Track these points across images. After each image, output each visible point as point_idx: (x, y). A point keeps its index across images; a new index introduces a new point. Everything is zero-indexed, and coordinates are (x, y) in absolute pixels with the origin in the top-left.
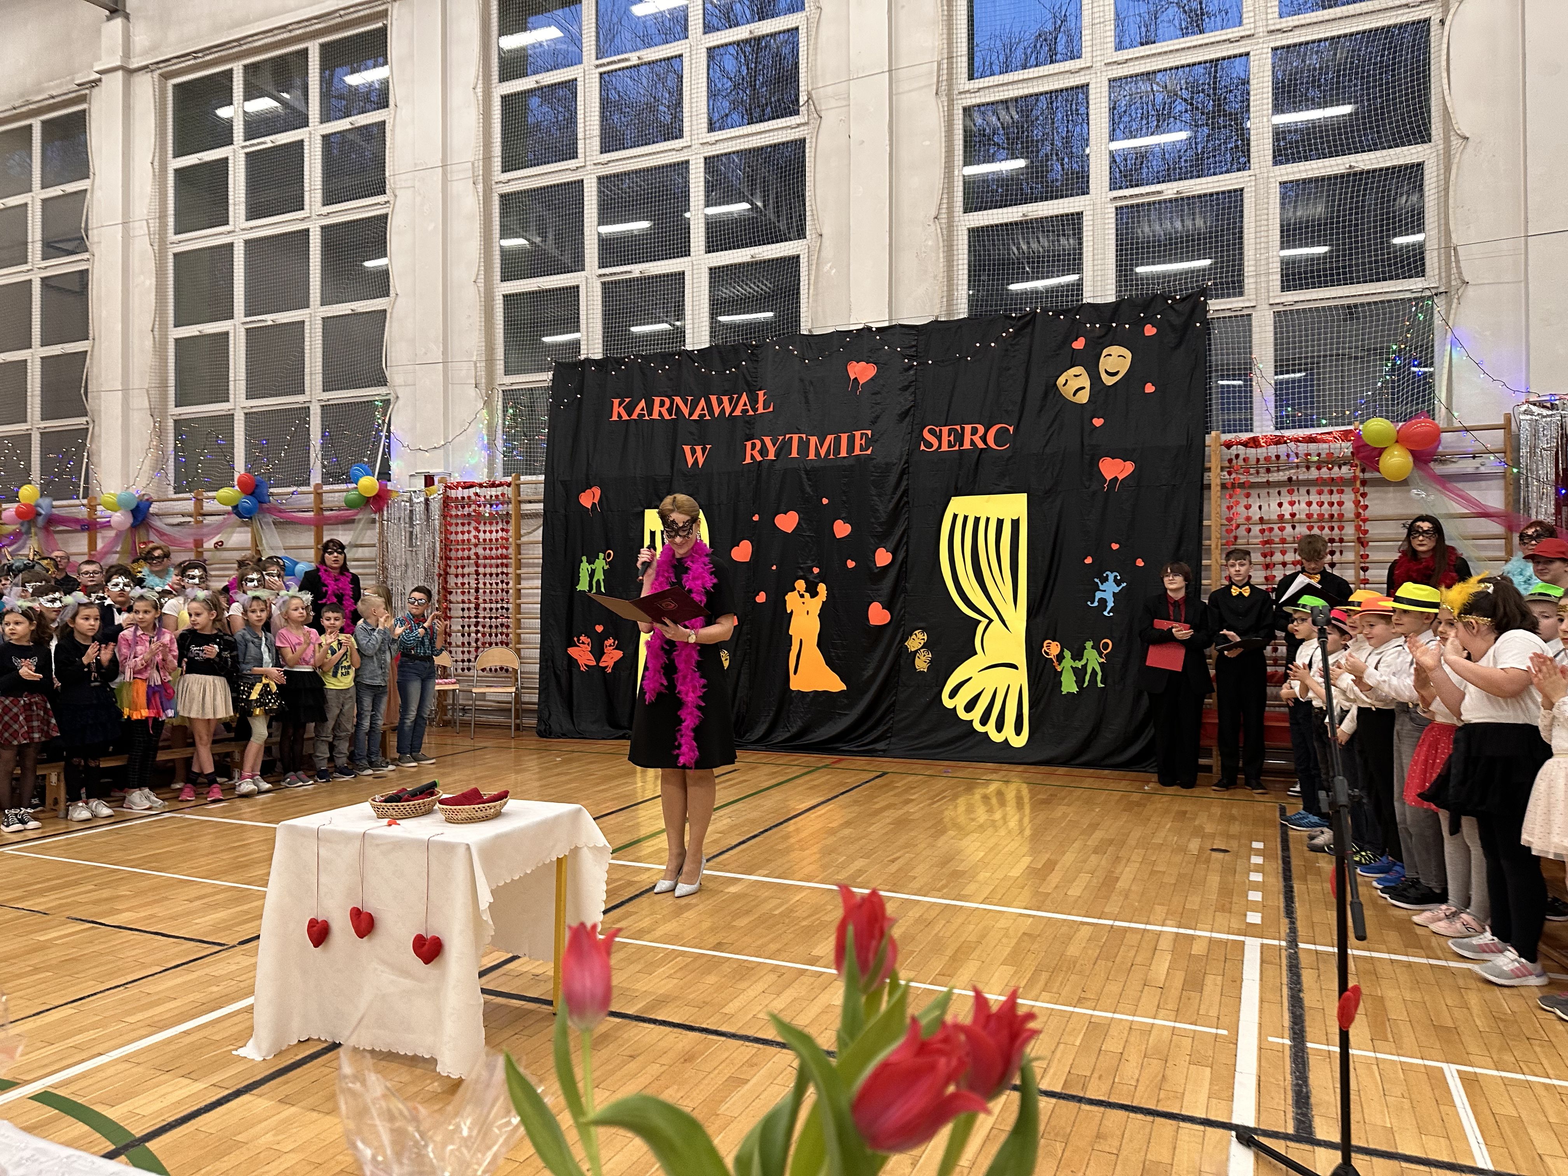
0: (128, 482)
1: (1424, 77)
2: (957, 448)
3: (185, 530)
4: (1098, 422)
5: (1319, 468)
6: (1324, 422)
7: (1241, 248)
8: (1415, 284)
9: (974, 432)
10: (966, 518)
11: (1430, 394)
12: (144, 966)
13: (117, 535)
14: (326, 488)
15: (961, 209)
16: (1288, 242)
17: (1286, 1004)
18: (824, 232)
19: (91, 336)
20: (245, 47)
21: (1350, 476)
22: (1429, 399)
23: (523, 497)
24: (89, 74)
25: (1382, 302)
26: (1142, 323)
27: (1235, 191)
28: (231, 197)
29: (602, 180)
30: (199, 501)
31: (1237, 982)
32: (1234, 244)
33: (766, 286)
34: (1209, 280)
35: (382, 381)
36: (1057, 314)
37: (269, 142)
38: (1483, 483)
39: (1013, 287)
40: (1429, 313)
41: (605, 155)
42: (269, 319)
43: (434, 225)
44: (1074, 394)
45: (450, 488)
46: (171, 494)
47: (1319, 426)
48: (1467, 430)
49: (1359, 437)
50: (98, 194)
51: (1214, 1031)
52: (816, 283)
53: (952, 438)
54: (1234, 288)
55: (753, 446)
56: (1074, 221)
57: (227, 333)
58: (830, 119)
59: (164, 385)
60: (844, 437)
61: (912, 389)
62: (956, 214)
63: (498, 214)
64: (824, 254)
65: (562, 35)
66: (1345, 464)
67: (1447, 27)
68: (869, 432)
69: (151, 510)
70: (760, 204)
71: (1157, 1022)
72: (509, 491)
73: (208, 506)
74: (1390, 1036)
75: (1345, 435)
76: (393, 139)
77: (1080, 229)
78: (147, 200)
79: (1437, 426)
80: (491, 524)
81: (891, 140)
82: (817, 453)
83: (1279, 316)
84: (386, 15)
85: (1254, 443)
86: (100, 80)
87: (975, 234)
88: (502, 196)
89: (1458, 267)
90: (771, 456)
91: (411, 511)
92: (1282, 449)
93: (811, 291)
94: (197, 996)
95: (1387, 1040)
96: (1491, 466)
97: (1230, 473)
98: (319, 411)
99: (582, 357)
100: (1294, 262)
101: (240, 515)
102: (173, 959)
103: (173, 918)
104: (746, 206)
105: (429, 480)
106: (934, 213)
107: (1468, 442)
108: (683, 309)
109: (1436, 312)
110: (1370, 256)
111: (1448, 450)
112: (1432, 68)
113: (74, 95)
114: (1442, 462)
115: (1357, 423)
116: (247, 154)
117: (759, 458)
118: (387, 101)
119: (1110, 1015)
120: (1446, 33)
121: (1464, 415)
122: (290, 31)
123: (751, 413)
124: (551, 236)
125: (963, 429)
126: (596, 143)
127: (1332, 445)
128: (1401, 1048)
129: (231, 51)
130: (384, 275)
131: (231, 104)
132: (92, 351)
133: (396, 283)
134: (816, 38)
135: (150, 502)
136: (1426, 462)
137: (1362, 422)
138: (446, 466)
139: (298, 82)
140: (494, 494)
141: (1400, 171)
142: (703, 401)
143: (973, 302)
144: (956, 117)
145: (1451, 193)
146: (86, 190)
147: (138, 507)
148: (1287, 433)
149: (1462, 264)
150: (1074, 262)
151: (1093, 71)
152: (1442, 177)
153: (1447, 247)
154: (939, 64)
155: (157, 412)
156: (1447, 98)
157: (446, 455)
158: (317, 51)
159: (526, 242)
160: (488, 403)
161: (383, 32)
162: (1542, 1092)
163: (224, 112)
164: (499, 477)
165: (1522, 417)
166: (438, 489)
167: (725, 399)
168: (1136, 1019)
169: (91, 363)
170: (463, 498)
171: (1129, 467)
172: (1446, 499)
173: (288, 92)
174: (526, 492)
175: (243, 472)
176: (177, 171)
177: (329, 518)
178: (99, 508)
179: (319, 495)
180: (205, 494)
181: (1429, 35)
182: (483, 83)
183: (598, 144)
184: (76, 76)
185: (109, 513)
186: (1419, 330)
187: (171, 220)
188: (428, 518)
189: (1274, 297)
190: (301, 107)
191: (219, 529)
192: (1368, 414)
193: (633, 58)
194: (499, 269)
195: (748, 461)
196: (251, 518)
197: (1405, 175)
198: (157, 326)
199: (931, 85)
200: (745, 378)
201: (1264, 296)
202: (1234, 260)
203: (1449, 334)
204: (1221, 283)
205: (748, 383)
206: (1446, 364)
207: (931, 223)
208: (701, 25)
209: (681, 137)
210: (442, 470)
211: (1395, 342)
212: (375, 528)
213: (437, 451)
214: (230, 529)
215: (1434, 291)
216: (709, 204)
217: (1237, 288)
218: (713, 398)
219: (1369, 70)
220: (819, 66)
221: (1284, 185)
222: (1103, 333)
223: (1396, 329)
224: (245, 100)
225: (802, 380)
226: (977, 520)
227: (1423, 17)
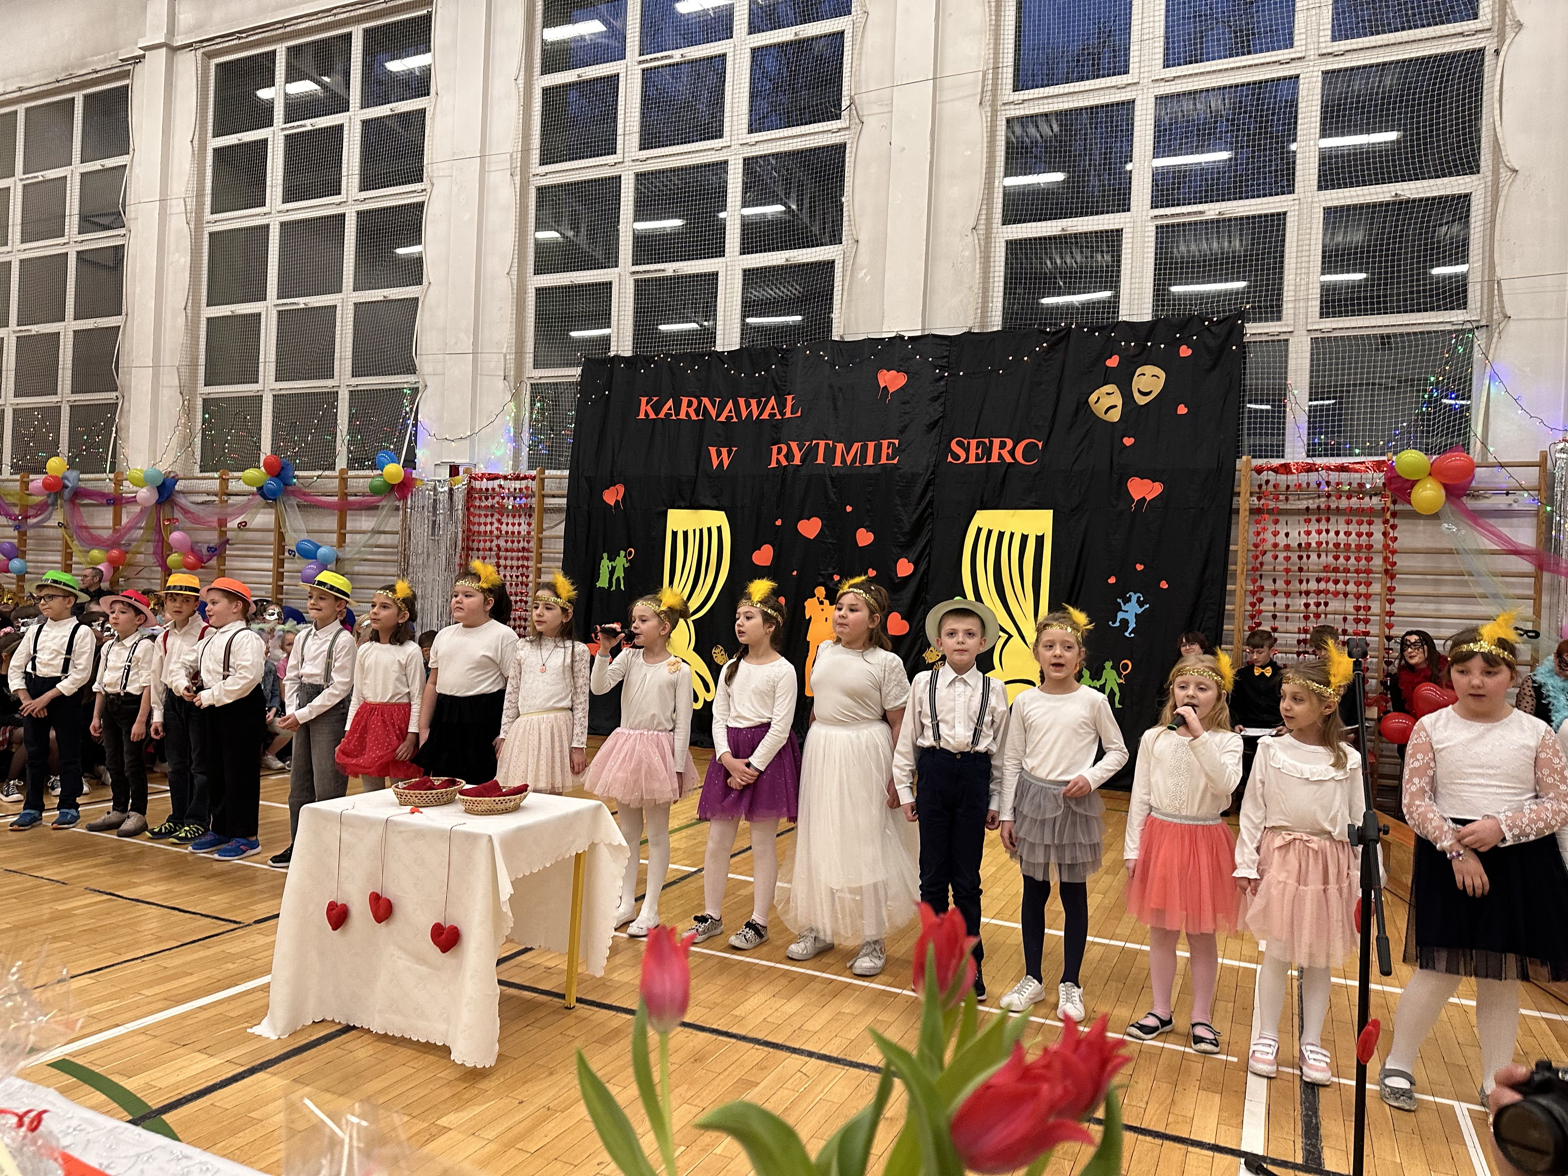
0: (155, 459)
1: (1476, 107)
2: (984, 461)
3: (209, 509)
4: (1128, 441)
5: (1349, 498)
6: (1357, 451)
7: (1281, 273)
8: (1456, 316)
9: (1003, 445)
10: (990, 532)
11: (1465, 428)
12: (160, 940)
13: (141, 511)
14: (351, 473)
15: (1000, 221)
16: (1330, 267)
18: (860, 238)
19: (124, 311)
20: (288, 29)
21: (1380, 507)
22: (1465, 433)
23: (547, 491)
24: (133, 51)
25: (1422, 333)
26: (1178, 343)
27: (1278, 215)
28: (268, 179)
29: (640, 177)
30: (224, 481)
32: (1274, 268)
33: (798, 291)
34: (1248, 303)
35: (411, 369)
36: (1092, 330)
37: (309, 124)
38: (1515, 520)
39: (1046, 301)
40: (1469, 346)
41: (644, 152)
42: (302, 302)
43: (470, 215)
44: (1106, 412)
45: (475, 479)
46: (197, 472)
47: (1351, 455)
48: (1501, 466)
49: (1391, 468)
50: (137, 170)
52: (850, 289)
53: (980, 451)
54: (1272, 312)
55: (779, 451)
56: (1113, 238)
57: (259, 314)
58: (871, 124)
59: (194, 364)
60: (871, 445)
61: (942, 400)
62: (995, 226)
63: (534, 207)
64: (859, 260)
65: (604, 29)
66: (1376, 495)
67: (1501, 58)
68: (896, 442)
69: (177, 488)
70: (793, 207)
72: (533, 485)
73: (233, 486)
75: (1378, 466)
76: (432, 127)
77: (1119, 246)
78: (185, 179)
79: (1471, 461)
80: (514, 516)
81: (932, 148)
82: (844, 460)
83: (1317, 343)
84: (431, 3)
85: (1285, 469)
86: (144, 56)
87: (1013, 246)
88: (539, 189)
89: (1501, 301)
90: (797, 461)
91: (435, 500)
92: (1313, 477)
93: (845, 297)
94: (214, 972)
96: (1525, 503)
97: (1259, 499)
98: (347, 396)
99: (612, 354)
100: (1334, 289)
101: (265, 497)
102: (189, 935)
103: (190, 894)
104: (780, 208)
105: (454, 470)
106: (972, 224)
107: (1502, 478)
108: (715, 310)
109: (1476, 345)
110: (1412, 286)
111: (1482, 486)
112: (1485, 98)
113: (116, 70)
114: (1475, 497)
115: (1390, 454)
116: (286, 136)
117: (785, 463)
118: (429, 89)
120: (1500, 64)
121: (1498, 451)
122: (334, 15)
123: (778, 417)
124: (584, 231)
125: (991, 442)
126: (635, 139)
127: (1364, 475)
129: (274, 33)
130: (418, 262)
131: (273, 85)
132: (125, 327)
133: (430, 271)
134: (862, 43)
135: (175, 480)
136: (1459, 497)
137: (1395, 453)
138: (472, 457)
139: (339, 67)
140: (518, 486)
141: (1446, 202)
142: (731, 403)
143: (1006, 316)
144: (999, 128)
145: (1498, 227)
146: (125, 166)
147: (164, 483)
148: (1319, 461)
149: (1505, 298)
150: (1111, 279)
151: (1139, 87)
152: (1489, 209)
153: (1491, 281)
154: (984, 74)
155: (186, 390)
156: (1498, 130)
157: (472, 446)
158: (361, 36)
159: (559, 236)
160: (516, 396)
161: (427, 21)
163: (264, 94)
164: (524, 470)
165: (1558, 455)
166: (463, 478)
167: (753, 402)
169: (123, 339)
170: (487, 490)
171: (1158, 488)
172: (1476, 535)
173: (329, 77)
174: (550, 486)
175: (269, 453)
176: (216, 150)
177: (353, 503)
178: (126, 483)
179: (343, 480)
180: (231, 474)
181: (1483, 65)
182: (525, 75)
183: (638, 140)
184: (120, 51)
185: (135, 489)
186: (1457, 363)
187: (208, 200)
188: (451, 508)
189: (1313, 323)
190: (341, 91)
191: (243, 509)
192: (1402, 445)
193: (677, 56)
194: (532, 262)
195: (773, 465)
196: (275, 500)
197: (1451, 206)
198: (190, 304)
199: (975, 95)
200: (774, 381)
201: (1302, 322)
202: (1274, 284)
203: (1488, 368)
204: (1260, 307)
205: (776, 387)
206: (1484, 399)
207: (969, 233)
208: (746, 25)
209: (721, 136)
210: (467, 461)
211: (1433, 374)
212: (398, 516)
213: (463, 441)
214: (254, 510)
215: (1475, 324)
216: (745, 205)
217: (1274, 311)
218: (742, 401)
219: (1420, 98)
220: (863, 72)
221: (1328, 210)
222: (1137, 352)
223: (1435, 360)
224: (287, 82)
225: (831, 386)
226: (1001, 535)
227: (1477, 46)
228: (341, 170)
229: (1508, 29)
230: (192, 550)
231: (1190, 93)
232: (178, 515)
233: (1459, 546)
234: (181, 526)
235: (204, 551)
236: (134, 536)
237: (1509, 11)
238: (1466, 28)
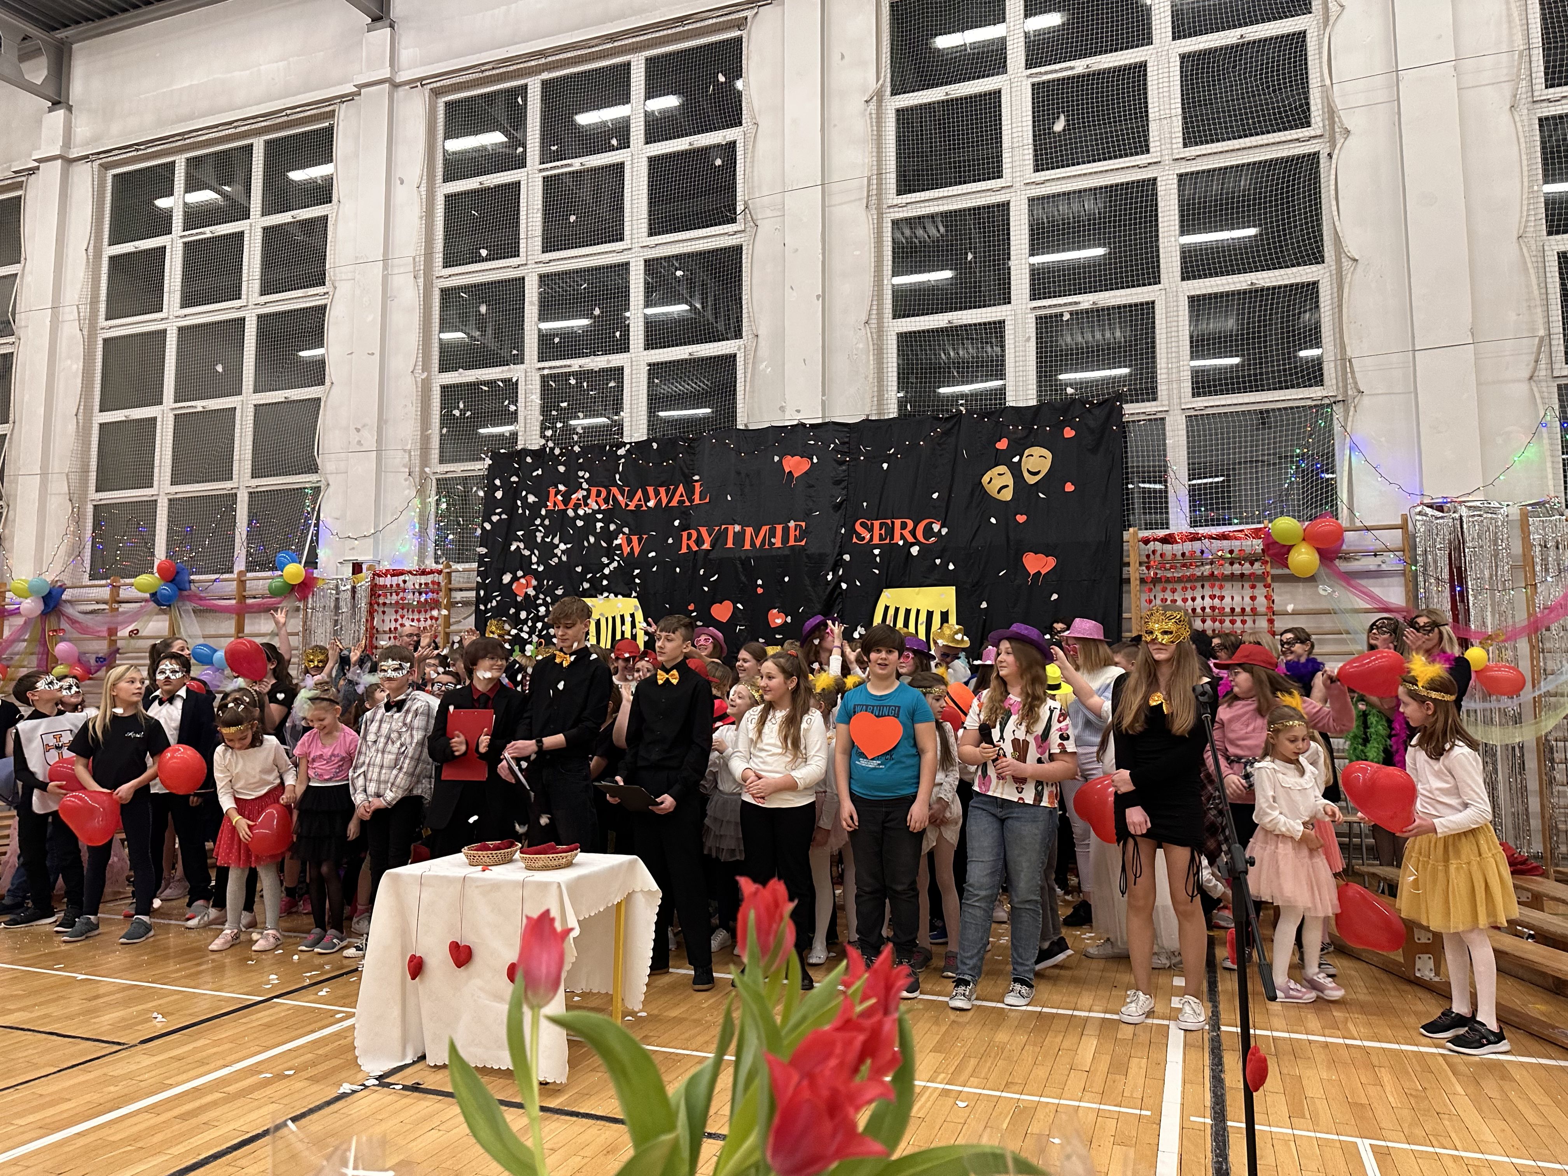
0: (41, 568)
1: (1316, 204)
2: (887, 541)
3: (99, 618)
4: (1021, 519)
5: (1232, 564)
6: (1236, 521)
7: (1154, 357)
8: (1315, 392)
9: (904, 526)
10: (897, 610)
11: (1332, 495)
12: (37, 1067)
13: (25, 622)
14: (249, 575)
15: (891, 316)
16: (1197, 351)
17: (1208, 1085)
18: (759, 333)
19: (11, 419)
20: (188, 141)
21: (1260, 572)
22: (1332, 501)
23: (454, 584)
24: (26, 163)
25: (1286, 409)
26: (1060, 426)
27: (1147, 303)
28: (166, 286)
29: (544, 279)
30: (115, 588)
31: (1162, 1064)
32: (1147, 353)
33: (704, 384)
34: (1124, 386)
35: (313, 468)
36: (982, 416)
37: (208, 232)
38: (1385, 580)
39: (942, 390)
40: (1329, 420)
41: (547, 255)
42: (199, 405)
43: (373, 316)
44: (999, 492)
45: (379, 576)
46: (86, 580)
47: (1230, 524)
48: (1368, 529)
49: (1268, 535)
50: (28, 279)
51: (1138, 1112)
52: (752, 381)
53: (883, 532)
54: (1148, 394)
55: (689, 537)
56: (997, 328)
57: (155, 419)
58: (765, 227)
59: (85, 471)
60: (779, 528)
61: (844, 484)
62: (885, 320)
63: (438, 308)
64: (760, 353)
65: (506, 139)
66: (1256, 560)
67: (1334, 161)
68: (803, 524)
69: (64, 597)
70: (698, 306)
71: (1082, 1104)
72: (440, 578)
73: (124, 594)
74: (1307, 1113)
75: (1256, 533)
76: (335, 233)
77: (1002, 337)
78: (79, 286)
79: (1340, 526)
80: (419, 612)
81: (824, 249)
82: (753, 544)
83: (1191, 421)
84: (333, 116)
85: (1168, 540)
86: (38, 168)
87: (904, 338)
88: (442, 290)
89: (1354, 378)
90: (706, 546)
91: (337, 599)
92: (1197, 545)
93: (747, 388)
94: (94, 1097)
95: (1303, 1117)
96: (1391, 562)
97: (1148, 568)
98: (246, 499)
99: (519, 447)
100: (1203, 371)
101: (159, 604)
102: (68, 1060)
103: (70, 1017)
104: (685, 307)
105: (357, 568)
106: (864, 318)
107: (1369, 541)
108: (622, 403)
109: (1335, 419)
110: (1273, 366)
111: (1352, 548)
112: (1323, 196)
113: (9, 181)
114: (1346, 559)
115: (1266, 522)
116: (185, 243)
117: (695, 548)
118: (331, 197)
119: (1037, 1099)
120: (1334, 166)
121: (1367, 514)
122: (235, 127)
123: (687, 504)
124: (490, 331)
125: (893, 523)
126: (538, 242)
127: (1244, 543)
128: (1318, 1125)
129: (174, 145)
130: (320, 366)
131: (172, 195)
132: (11, 435)
133: (332, 371)
134: (753, 152)
135: (63, 589)
136: (1332, 560)
137: (1271, 521)
138: (376, 553)
139: (240, 175)
140: (423, 581)
141: (1297, 289)
142: (640, 492)
143: (901, 404)
144: (885, 230)
145: (1345, 310)
146: (16, 275)
147: (50, 593)
148: (1201, 531)
149: (1357, 375)
150: (997, 369)
151: (1012, 190)
152: (1336, 295)
153: (1343, 359)
154: (869, 179)
155: (76, 498)
156: (1337, 224)
157: (376, 543)
158: (262, 147)
159: (464, 335)
160: (421, 492)
161: (329, 132)
162: (1450, 1164)
163: (162, 203)
164: (430, 564)
165: (1419, 518)
166: (366, 575)
167: (662, 490)
168: (1062, 1102)
169: (10, 446)
170: (391, 586)
171: (1051, 562)
172: (1351, 595)
173: (229, 186)
174: (457, 580)
175: (163, 558)
176: (111, 258)
177: (252, 606)
178: (8, 594)
179: (242, 583)
180: (122, 581)
181: (1318, 167)
182: (427, 183)
183: (540, 244)
184: (14, 163)
185: (19, 600)
186: (1319, 436)
187: (103, 307)
188: (354, 606)
189: (1186, 403)
190: (242, 200)
191: (135, 616)
192: (1276, 514)
193: (576, 164)
194: (437, 361)
195: (684, 550)
196: (169, 606)
197: (1302, 292)
198: (81, 411)
199: (860, 199)
200: (681, 469)
201: (1176, 401)
202: (1147, 368)
203: (1348, 440)
204: (1136, 390)
205: (683, 474)
206: (1346, 468)
207: (862, 327)
208: (643, 136)
209: (622, 239)
210: (371, 557)
211: (1299, 446)
212: (298, 617)
213: (367, 539)
214: (146, 618)
215: (1332, 400)
216: (647, 305)
217: (1151, 394)
218: (650, 490)
219: (1265, 197)
220: (756, 178)
221: (1192, 299)
222: (1025, 433)
223: (1299, 434)
224: (186, 192)
225: (739, 473)
226: (908, 612)
227: (1312, 151)
228: (241, 275)
229: (1337, 136)
230: (79, 661)
231: (1064, 194)
232: (64, 625)
233: (1336, 607)
234: (67, 636)
235: (93, 662)
236: (16, 650)
237: (1337, 119)
238: (1301, 135)
